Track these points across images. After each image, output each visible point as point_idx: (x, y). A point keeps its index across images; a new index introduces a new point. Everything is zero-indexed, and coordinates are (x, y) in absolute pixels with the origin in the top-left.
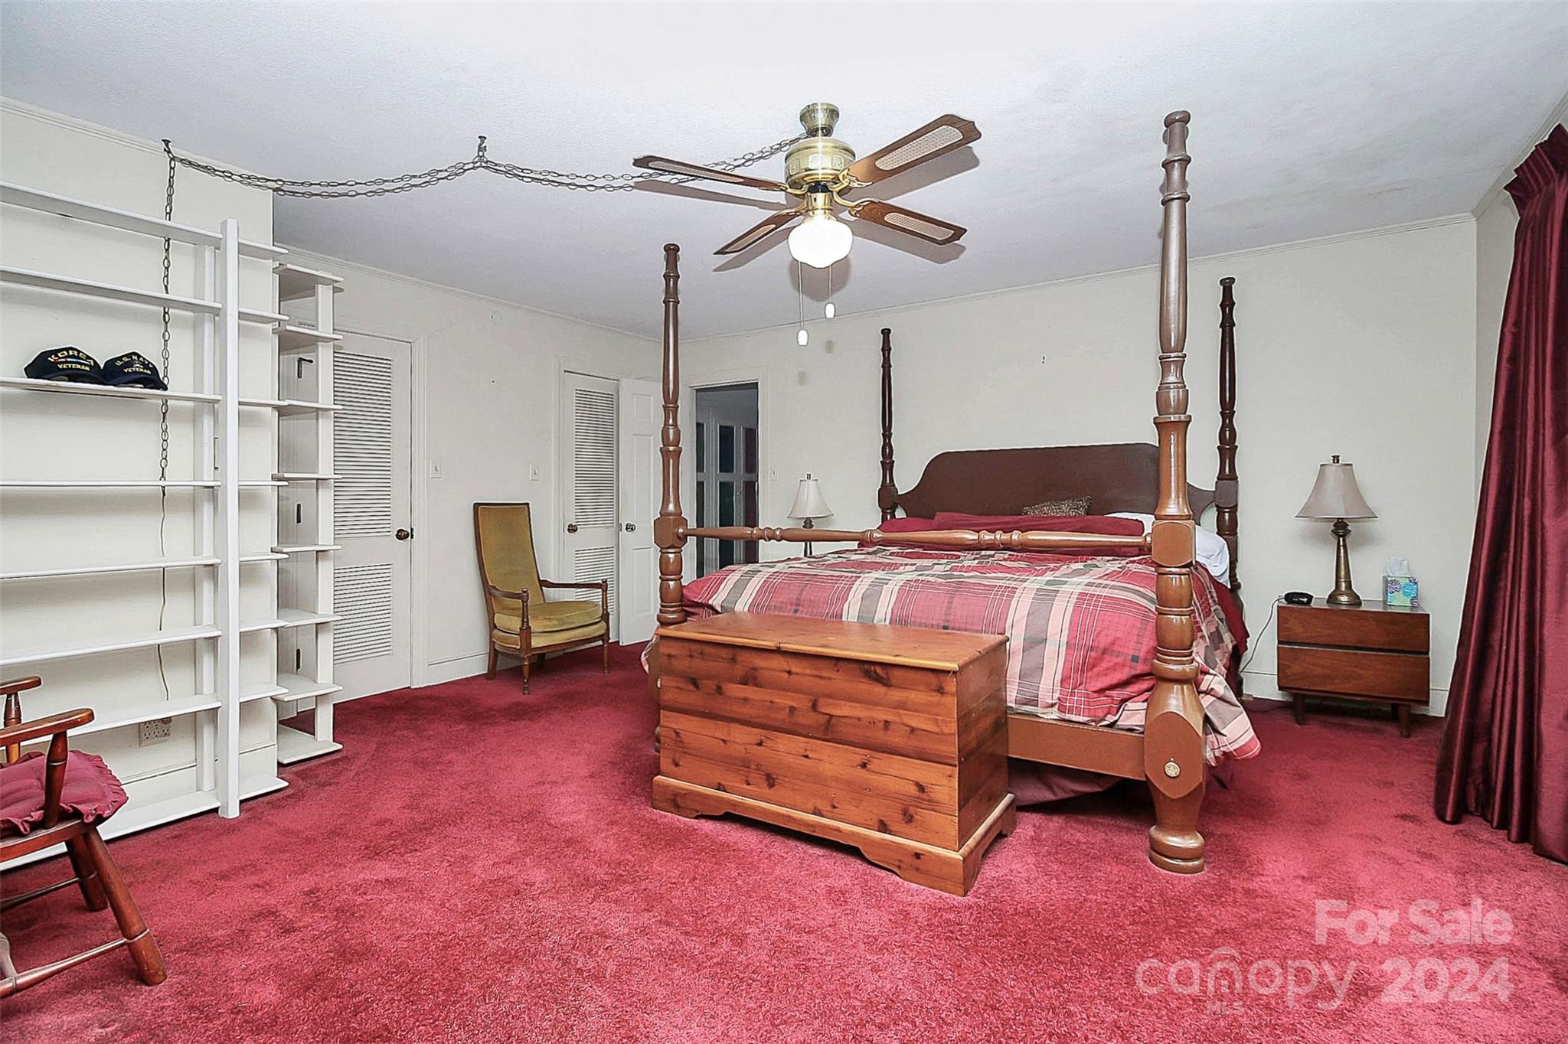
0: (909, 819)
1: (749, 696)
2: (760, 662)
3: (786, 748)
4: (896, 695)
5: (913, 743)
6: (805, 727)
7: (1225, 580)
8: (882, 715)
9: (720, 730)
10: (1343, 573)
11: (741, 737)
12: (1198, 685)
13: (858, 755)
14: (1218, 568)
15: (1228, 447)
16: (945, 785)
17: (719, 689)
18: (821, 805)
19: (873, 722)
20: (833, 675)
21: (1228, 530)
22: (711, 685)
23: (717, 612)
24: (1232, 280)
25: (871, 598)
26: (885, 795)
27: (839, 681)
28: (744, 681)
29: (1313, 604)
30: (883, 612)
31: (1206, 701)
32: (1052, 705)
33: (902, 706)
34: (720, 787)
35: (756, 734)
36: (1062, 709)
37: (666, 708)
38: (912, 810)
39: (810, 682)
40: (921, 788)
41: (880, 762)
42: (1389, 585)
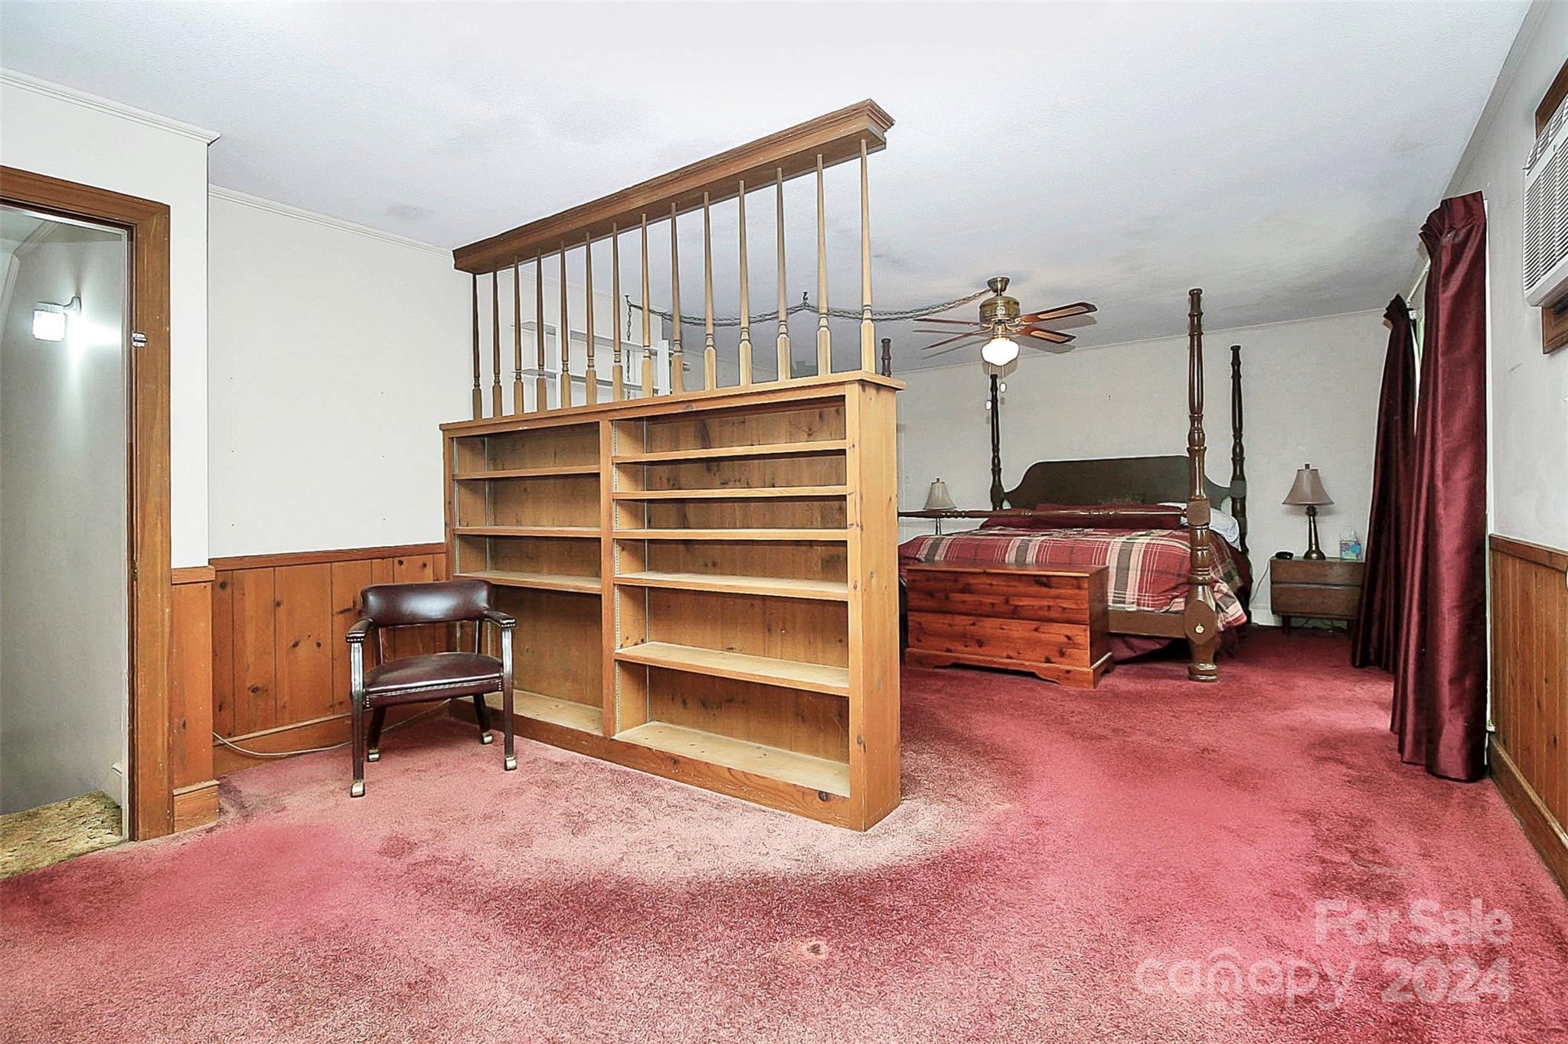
0: (1062, 654)
1: (966, 599)
2: (972, 581)
3: (989, 626)
4: (1053, 592)
5: (1065, 616)
6: (1001, 613)
7: (1237, 545)
8: (1046, 603)
9: (948, 619)
10: (1313, 539)
11: (961, 622)
12: (1213, 587)
13: (1034, 624)
14: (1232, 537)
15: (1238, 458)
16: (1083, 636)
17: (947, 597)
18: (1011, 654)
19: (1041, 608)
20: (1016, 584)
21: (1239, 513)
22: (942, 595)
23: (922, 562)
24: (1239, 347)
25: (1023, 550)
26: (1049, 643)
27: (1021, 588)
28: (962, 591)
29: (1293, 558)
30: (1031, 557)
31: (1218, 596)
32: (1133, 603)
33: (1057, 597)
34: (948, 650)
35: (972, 619)
36: (1139, 604)
37: (911, 610)
38: (1064, 650)
39: (1005, 589)
40: (1069, 638)
41: (1046, 627)
42: (1344, 546)
